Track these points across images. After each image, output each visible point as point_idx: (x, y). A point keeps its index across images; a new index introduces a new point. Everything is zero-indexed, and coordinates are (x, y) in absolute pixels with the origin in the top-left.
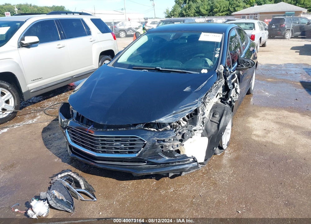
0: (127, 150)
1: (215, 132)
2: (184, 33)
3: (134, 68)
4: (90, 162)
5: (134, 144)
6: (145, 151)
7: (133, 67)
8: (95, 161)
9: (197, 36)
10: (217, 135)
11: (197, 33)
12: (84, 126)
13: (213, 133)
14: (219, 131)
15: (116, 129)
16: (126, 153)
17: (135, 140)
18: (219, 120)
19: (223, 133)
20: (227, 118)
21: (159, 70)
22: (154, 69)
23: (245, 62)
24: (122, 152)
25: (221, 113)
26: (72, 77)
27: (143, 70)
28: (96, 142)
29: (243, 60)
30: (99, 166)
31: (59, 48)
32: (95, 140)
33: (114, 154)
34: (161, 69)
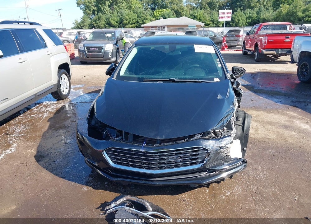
0: (189, 161)
1: (240, 134)
2: (177, 45)
3: (146, 80)
4: (143, 182)
5: (197, 155)
6: (209, 160)
7: (144, 80)
8: (151, 179)
9: (192, 48)
10: (243, 136)
11: (190, 45)
12: (133, 144)
13: (239, 135)
14: (244, 132)
15: (175, 142)
16: (188, 165)
17: (197, 151)
18: (242, 123)
19: (248, 134)
20: (249, 120)
21: (174, 81)
22: (168, 80)
23: (239, 70)
24: (184, 165)
25: (243, 117)
26: (35, 95)
27: (158, 82)
28: (154, 159)
29: (237, 68)
30: (158, 184)
31: (21, 62)
32: (152, 156)
33: (176, 168)
34: (176, 80)
